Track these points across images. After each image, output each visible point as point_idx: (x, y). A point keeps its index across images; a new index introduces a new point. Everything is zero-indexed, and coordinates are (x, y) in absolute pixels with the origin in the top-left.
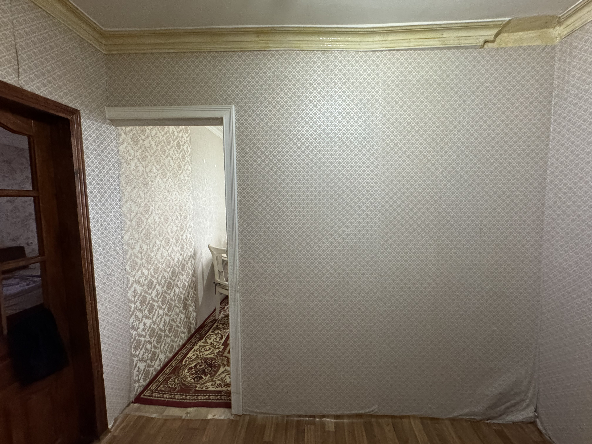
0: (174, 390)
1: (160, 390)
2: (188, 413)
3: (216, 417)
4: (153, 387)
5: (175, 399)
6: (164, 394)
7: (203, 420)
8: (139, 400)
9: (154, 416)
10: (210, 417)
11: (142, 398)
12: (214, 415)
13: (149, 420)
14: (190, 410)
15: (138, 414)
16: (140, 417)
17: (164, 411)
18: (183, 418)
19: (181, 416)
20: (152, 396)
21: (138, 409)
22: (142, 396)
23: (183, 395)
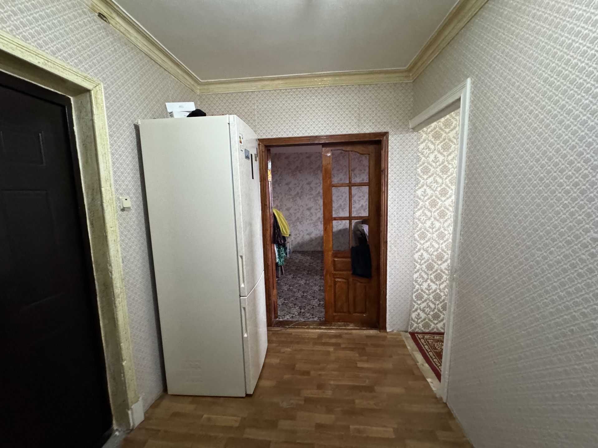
0: (434, 349)
1: (428, 342)
2: (423, 365)
3: (431, 385)
4: (427, 337)
5: (428, 353)
6: (427, 345)
7: (423, 376)
8: (413, 334)
9: (409, 348)
10: (429, 380)
11: (415, 336)
12: (432, 383)
13: (405, 346)
14: (427, 365)
15: (404, 339)
16: (403, 341)
17: (415, 351)
18: (418, 364)
19: (418, 362)
20: (420, 340)
21: (407, 338)
22: (416, 335)
23: (434, 356)
